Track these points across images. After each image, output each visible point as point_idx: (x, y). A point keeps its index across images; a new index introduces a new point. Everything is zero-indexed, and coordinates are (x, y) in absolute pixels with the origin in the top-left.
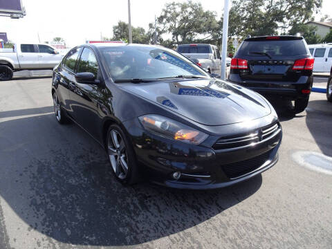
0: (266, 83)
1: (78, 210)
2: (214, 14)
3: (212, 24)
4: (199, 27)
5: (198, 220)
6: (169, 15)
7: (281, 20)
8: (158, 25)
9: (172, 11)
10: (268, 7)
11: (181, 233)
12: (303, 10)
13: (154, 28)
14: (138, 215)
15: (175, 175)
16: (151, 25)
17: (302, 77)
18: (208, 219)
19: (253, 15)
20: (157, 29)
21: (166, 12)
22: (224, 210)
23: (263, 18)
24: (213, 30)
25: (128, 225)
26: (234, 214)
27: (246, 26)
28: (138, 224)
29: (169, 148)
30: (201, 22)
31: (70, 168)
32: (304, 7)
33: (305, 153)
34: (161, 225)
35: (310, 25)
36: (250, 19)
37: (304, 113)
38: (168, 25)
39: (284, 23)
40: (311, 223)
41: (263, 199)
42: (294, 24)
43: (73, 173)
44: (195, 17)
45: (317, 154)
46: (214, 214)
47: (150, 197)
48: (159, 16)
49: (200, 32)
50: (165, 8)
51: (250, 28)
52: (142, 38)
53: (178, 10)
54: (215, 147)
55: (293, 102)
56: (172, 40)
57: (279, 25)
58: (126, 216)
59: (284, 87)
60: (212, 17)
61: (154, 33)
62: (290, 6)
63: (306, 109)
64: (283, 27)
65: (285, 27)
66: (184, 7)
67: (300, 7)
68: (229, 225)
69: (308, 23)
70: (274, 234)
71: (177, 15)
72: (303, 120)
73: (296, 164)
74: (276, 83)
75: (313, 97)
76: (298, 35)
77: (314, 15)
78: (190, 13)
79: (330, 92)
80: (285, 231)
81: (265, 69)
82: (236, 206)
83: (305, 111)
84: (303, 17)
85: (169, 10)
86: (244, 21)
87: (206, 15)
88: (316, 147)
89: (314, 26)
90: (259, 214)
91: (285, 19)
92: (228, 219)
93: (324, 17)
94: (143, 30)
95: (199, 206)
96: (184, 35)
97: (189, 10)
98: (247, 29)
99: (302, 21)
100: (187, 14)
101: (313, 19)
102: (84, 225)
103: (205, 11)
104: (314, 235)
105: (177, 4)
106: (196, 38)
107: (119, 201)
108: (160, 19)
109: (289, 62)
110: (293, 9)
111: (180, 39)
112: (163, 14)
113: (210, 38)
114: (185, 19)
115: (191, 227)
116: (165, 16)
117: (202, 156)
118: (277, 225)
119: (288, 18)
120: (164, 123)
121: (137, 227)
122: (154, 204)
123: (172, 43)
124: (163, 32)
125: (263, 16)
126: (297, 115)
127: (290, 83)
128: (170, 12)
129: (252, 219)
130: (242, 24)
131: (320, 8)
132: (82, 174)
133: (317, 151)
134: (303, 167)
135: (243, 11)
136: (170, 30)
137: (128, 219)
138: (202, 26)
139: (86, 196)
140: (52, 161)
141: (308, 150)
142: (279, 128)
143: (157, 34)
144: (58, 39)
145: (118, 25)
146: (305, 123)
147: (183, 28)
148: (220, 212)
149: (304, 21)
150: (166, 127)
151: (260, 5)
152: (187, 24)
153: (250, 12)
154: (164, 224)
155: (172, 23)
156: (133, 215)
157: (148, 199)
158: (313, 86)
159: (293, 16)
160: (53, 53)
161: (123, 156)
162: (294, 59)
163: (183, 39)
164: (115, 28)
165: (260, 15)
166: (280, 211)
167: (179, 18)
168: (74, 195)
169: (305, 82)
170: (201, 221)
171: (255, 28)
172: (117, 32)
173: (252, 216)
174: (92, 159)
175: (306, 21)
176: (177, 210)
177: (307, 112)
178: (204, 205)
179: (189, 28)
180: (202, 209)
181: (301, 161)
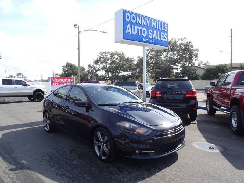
0: (172, 104)
1: (85, 175)
2: (132, 59)
3: (132, 66)
4: (123, 67)
5: (150, 175)
6: (102, 59)
7: (175, 64)
8: (95, 66)
9: (105, 57)
10: (166, 56)
11: (144, 181)
12: (187, 58)
13: (92, 67)
14: (119, 175)
15: (137, 151)
16: (90, 66)
17: (191, 100)
18: (155, 174)
19: (158, 61)
20: (94, 68)
21: (101, 58)
22: (162, 170)
23: (164, 63)
24: (132, 70)
25: (115, 180)
26: (168, 172)
27: (153, 67)
28: (120, 179)
29: (131, 139)
30: (124, 64)
31: (69, 156)
32: (187, 57)
33: (198, 142)
34: (132, 178)
35: (192, 68)
36: (156, 63)
37: (195, 122)
38: (102, 66)
39: (177, 66)
40: (204, 173)
41: (180, 164)
42: (183, 67)
43: (72, 159)
44: (120, 61)
45: (204, 142)
46: (157, 172)
47: (122, 167)
48: (95, 60)
49: (124, 70)
50: (100, 55)
51: (156, 68)
52: (83, 74)
53: (109, 56)
54: (156, 136)
55: (189, 115)
56: (104, 76)
57: (174, 67)
58: (113, 176)
59: (183, 107)
60: (131, 61)
61: (92, 71)
62: (179, 56)
63: (196, 119)
64: (176, 69)
65: (178, 69)
66: (112, 55)
67: (185, 57)
68: (166, 176)
69: (191, 66)
70: (187, 178)
71: (108, 60)
72: (196, 125)
73: (194, 148)
74: (178, 104)
75: (199, 112)
76: (186, 78)
77: (194, 61)
78: (117, 59)
79: (208, 109)
80: (193, 176)
81: (171, 97)
82: (168, 168)
83: (196, 120)
84: (188, 63)
85: (102, 56)
86: (152, 64)
87: (128, 60)
88: (204, 139)
89: (195, 68)
90: (179, 171)
91: (177, 64)
92: (165, 174)
93: (200, 63)
94: (84, 69)
95: (149, 169)
96: (113, 72)
97: (116, 56)
98: (154, 69)
99: (187, 65)
100: (115, 59)
101: (194, 64)
102: (92, 181)
103: (126, 58)
104: (206, 177)
105: (108, 53)
106: (121, 74)
107: (106, 170)
108: (96, 62)
109: (184, 92)
110: (181, 58)
111: (110, 75)
112: (99, 58)
113: (131, 74)
114: (113, 62)
115: (147, 178)
116: (100, 60)
117: (148, 142)
118: (189, 174)
119: (179, 63)
120: (130, 125)
121: (120, 180)
122: (125, 170)
123: (105, 77)
124: (99, 70)
125: (164, 62)
126: (192, 123)
127: (186, 104)
128: (103, 58)
129: (177, 173)
130: (151, 66)
131: (197, 58)
132: (78, 159)
133: (205, 141)
134: (198, 150)
135: (151, 58)
136: (103, 69)
137: (114, 177)
138: (125, 67)
139: (86, 169)
140: (56, 153)
141: (200, 141)
142: (183, 127)
143: (94, 71)
144: (20, 74)
145: (66, 65)
146: (197, 127)
147: (112, 68)
148: (160, 171)
149: (188, 65)
150: (131, 127)
151: (161, 55)
152: (115, 65)
153: (155, 59)
154: (134, 178)
155: (104, 64)
156: (116, 175)
157: (121, 168)
158: (198, 106)
159: (182, 62)
160: (26, 85)
161: (105, 145)
162: (186, 91)
163: (113, 75)
164: (64, 67)
165: (162, 61)
166: (189, 169)
167: (109, 62)
168: (79, 169)
169: (193, 104)
170: (152, 175)
171: (159, 69)
172: (66, 70)
173: (176, 172)
174: (80, 151)
175: (190, 65)
176: (138, 172)
177: (197, 121)
178: (152, 168)
179: (116, 68)
180: (151, 170)
181: (197, 147)
